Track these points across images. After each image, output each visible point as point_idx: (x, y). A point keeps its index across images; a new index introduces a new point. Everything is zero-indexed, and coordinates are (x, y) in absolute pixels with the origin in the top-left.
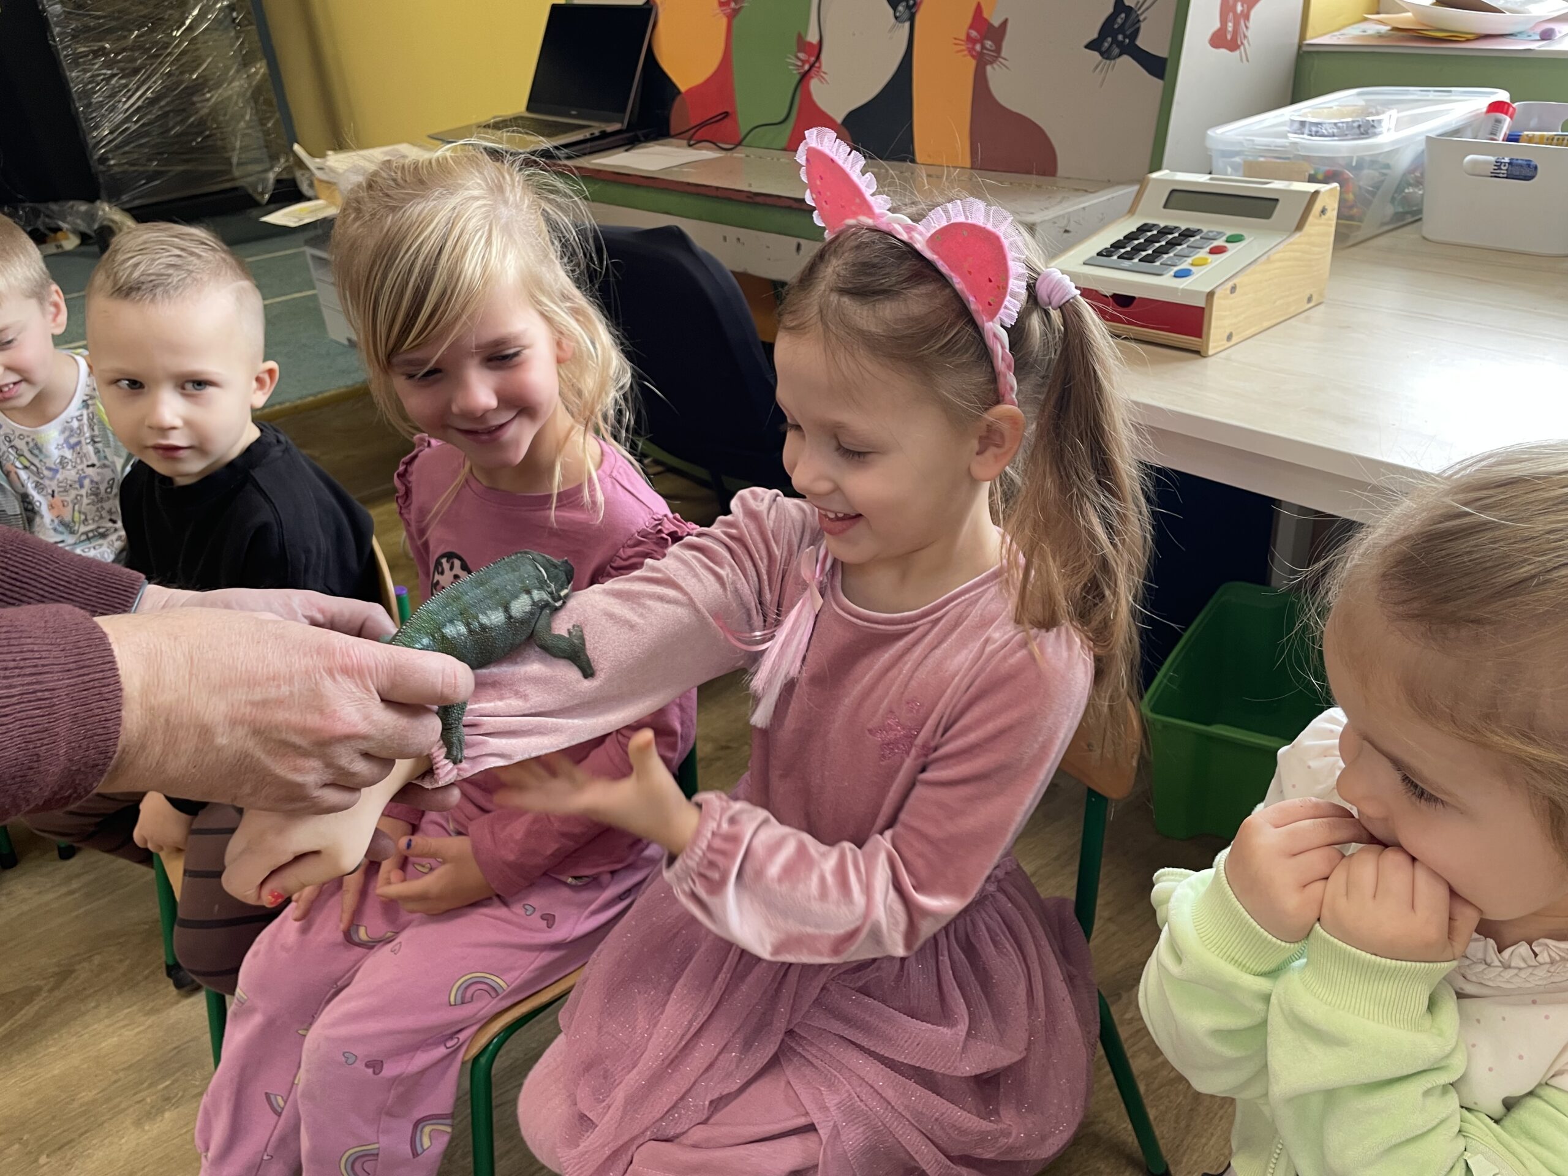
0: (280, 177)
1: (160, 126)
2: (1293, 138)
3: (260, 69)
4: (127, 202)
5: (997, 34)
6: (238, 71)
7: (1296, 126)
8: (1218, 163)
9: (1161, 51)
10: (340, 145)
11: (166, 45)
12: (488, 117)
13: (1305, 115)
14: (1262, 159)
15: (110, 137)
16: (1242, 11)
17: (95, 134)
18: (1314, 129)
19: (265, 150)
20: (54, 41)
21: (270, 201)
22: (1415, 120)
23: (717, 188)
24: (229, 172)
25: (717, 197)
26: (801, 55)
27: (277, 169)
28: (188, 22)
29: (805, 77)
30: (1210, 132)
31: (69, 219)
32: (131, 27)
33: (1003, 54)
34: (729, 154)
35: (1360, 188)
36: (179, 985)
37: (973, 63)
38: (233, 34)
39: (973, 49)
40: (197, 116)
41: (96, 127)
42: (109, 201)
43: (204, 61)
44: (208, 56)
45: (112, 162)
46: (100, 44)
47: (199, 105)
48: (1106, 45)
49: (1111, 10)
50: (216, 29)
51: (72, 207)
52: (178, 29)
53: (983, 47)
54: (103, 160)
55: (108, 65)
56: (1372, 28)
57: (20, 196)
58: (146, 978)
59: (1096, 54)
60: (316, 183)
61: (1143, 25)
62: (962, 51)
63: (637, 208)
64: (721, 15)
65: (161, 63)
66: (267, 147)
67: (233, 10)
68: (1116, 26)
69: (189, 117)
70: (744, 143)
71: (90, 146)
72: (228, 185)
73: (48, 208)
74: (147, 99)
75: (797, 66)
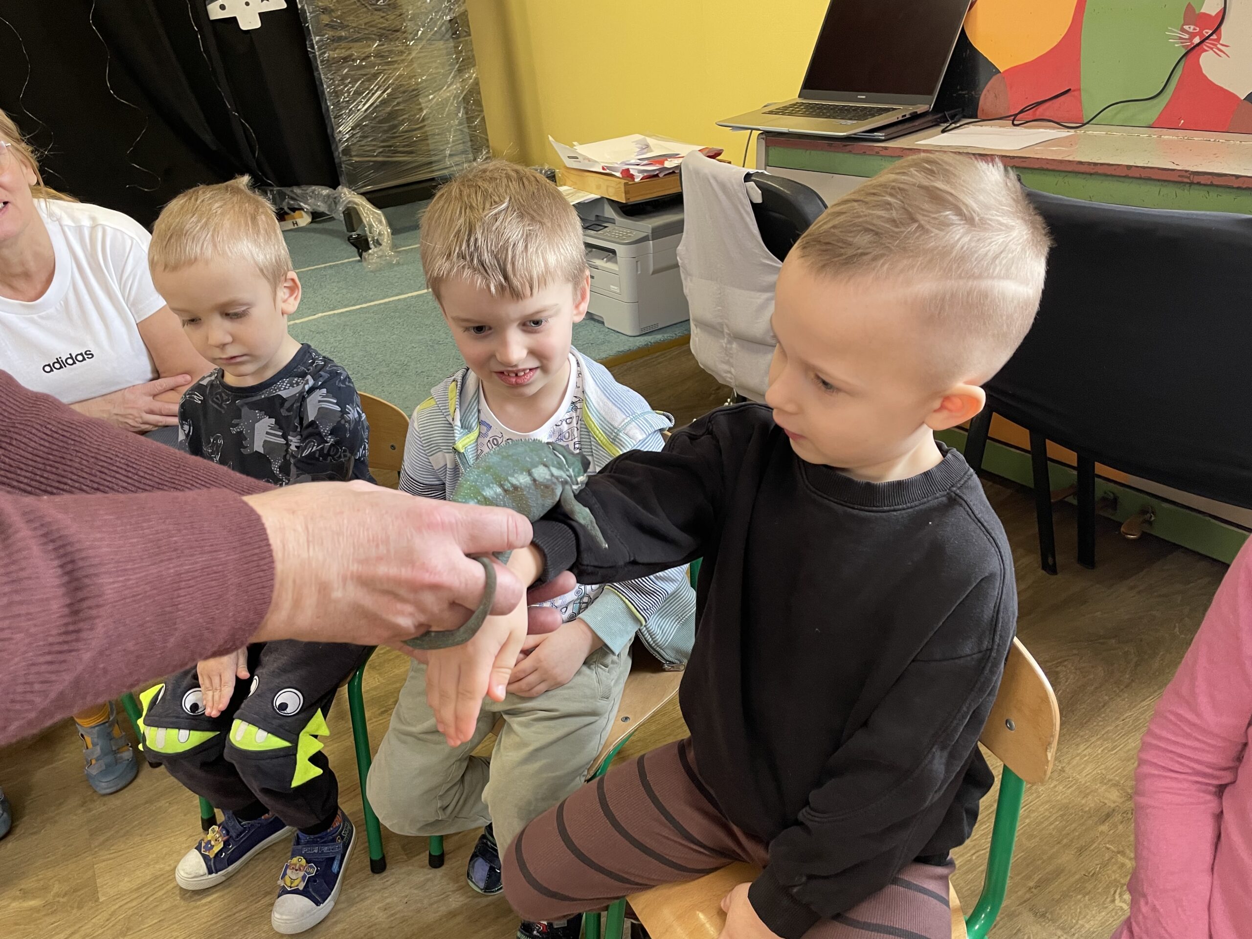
3: (473, 74)
4: (362, 187)
6: (455, 76)
11: (400, 54)
15: (351, 133)
20: (313, 48)
26: (1190, 28)
29: (1192, 52)
31: (309, 200)
32: (373, 37)
38: (452, 44)
40: (421, 114)
41: (341, 124)
42: (350, 188)
45: (354, 153)
47: (423, 105)
54: (347, 151)
57: (269, 182)
65: (396, 68)
66: (472, 141)
69: (415, 116)
71: (336, 140)
74: (384, 99)
75: (1181, 38)
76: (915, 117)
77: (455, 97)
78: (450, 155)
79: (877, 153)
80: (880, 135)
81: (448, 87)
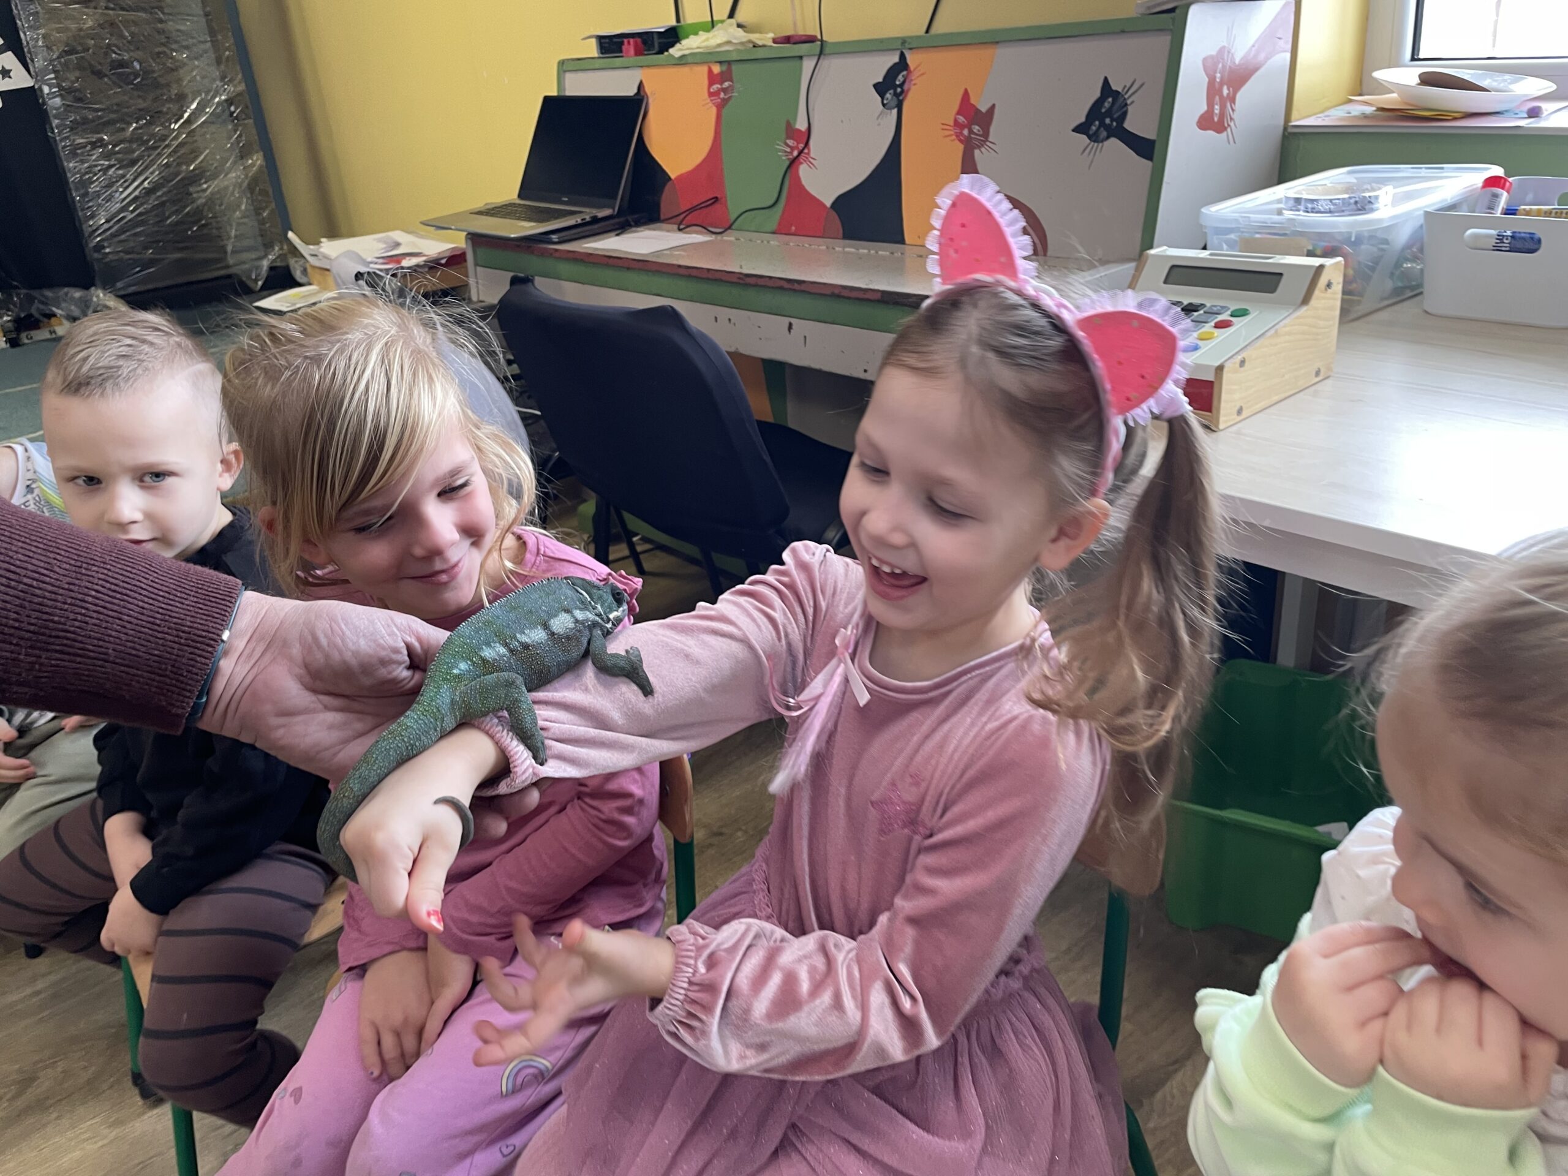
0: (275, 264)
1: (157, 215)
2: (1288, 214)
3: (257, 160)
4: (123, 288)
5: (985, 119)
6: (235, 163)
7: (1291, 203)
8: (1213, 240)
9: (1150, 135)
10: (333, 233)
11: (164, 138)
12: (479, 205)
13: (1299, 192)
14: (1257, 236)
15: (106, 226)
16: (1228, 94)
17: (91, 223)
18: (1310, 206)
19: (259, 239)
20: (53, 132)
21: (263, 288)
22: (1409, 196)
23: (709, 270)
24: (224, 259)
25: (708, 279)
26: (790, 142)
27: (270, 257)
28: (186, 115)
29: (793, 163)
30: (1203, 210)
31: (64, 305)
32: (128, 119)
33: (990, 139)
34: (719, 237)
35: (1359, 263)
36: (145, 1094)
37: (961, 147)
38: (230, 127)
39: (961, 133)
40: (195, 205)
41: (92, 217)
42: (104, 288)
43: (202, 153)
44: (206, 148)
45: (107, 250)
46: (99, 136)
47: (195, 195)
48: (1094, 128)
49: (1098, 94)
50: (213, 123)
51: (66, 294)
52: (176, 123)
53: (971, 132)
54: (99, 247)
55: (106, 156)
56: (1357, 110)
57: (15, 283)
58: (111, 1087)
59: (1084, 137)
60: (309, 270)
61: (1130, 108)
62: (951, 135)
63: (626, 290)
64: (710, 105)
65: (159, 154)
66: (262, 236)
67: (231, 104)
68: (1103, 110)
69: (185, 207)
70: (733, 227)
71: (86, 234)
72: (222, 272)
73: (43, 296)
74: (144, 188)
75: (786, 152)
76: (595, 220)
77: (235, 186)
78: (233, 252)
79: (551, 254)
80: (554, 237)
81: (226, 175)
